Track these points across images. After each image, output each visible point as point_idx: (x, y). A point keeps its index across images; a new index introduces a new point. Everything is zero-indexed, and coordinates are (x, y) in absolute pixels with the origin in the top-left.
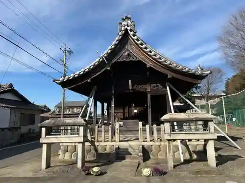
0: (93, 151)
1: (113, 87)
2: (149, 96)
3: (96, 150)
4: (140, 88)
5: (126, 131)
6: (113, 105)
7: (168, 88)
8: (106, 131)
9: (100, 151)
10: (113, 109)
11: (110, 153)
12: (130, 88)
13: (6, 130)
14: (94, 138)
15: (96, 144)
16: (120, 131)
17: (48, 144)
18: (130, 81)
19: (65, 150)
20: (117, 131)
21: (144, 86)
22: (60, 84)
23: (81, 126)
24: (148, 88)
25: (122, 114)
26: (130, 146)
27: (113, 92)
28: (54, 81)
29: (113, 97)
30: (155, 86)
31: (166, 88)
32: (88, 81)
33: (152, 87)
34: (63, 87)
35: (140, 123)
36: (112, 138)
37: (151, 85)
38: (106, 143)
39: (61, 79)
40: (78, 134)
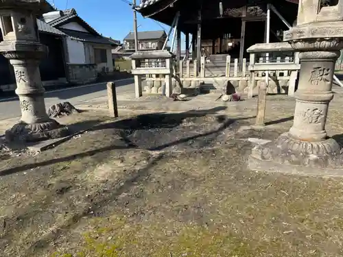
0: (178, 86)
1: (200, 12)
2: (244, 24)
3: (181, 85)
4: (234, 12)
5: (214, 67)
6: (199, 37)
7: (268, 11)
8: (191, 68)
9: (185, 86)
10: (199, 41)
11: (194, 89)
12: (221, 13)
13: (84, 67)
14: (179, 75)
15: (181, 79)
16: (206, 67)
17: (138, 75)
18: (221, 3)
19: (151, 85)
20: (203, 67)
21: (239, 11)
22: (139, 11)
23: (167, 58)
24: (243, 13)
25: (211, 48)
26: (216, 82)
27: (200, 19)
28: (134, 8)
29: (199, 25)
30: (252, 10)
31: (266, 12)
32: (171, 6)
33: (248, 11)
34: (143, 15)
35: (228, 57)
36: (197, 75)
37: (249, 8)
38: (190, 79)
39: (141, 5)
40: (165, 66)
